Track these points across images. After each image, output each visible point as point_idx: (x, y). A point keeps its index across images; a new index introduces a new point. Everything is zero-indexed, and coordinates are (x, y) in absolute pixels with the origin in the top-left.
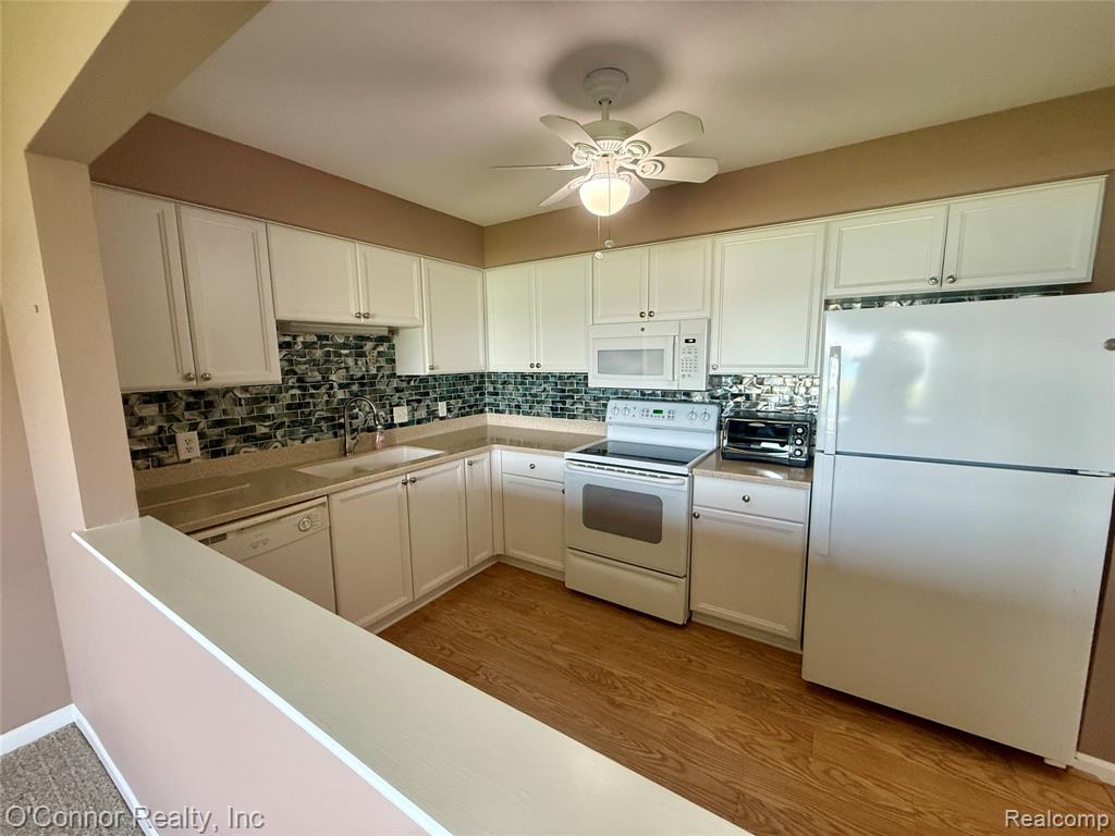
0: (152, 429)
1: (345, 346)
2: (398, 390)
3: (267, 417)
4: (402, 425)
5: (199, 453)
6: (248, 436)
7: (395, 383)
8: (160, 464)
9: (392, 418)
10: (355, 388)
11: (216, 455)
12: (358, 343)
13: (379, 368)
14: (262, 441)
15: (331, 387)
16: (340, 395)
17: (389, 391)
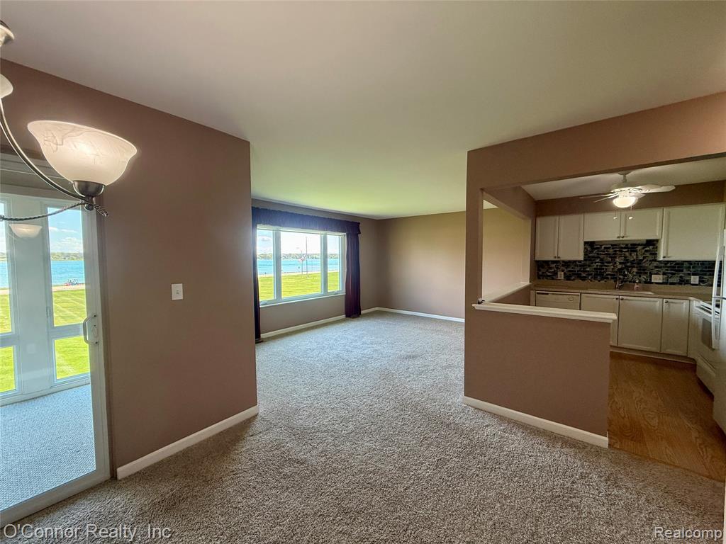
0: (553, 270)
1: (625, 248)
2: (656, 267)
3: (586, 271)
4: (657, 283)
5: (563, 278)
6: (579, 276)
7: (655, 264)
8: (553, 279)
9: (651, 280)
10: (629, 264)
11: (567, 280)
12: (632, 247)
13: (644, 258)
14: (584, 279)
15: (615, 263)
16: (620, 266)
17: (651, 267)
